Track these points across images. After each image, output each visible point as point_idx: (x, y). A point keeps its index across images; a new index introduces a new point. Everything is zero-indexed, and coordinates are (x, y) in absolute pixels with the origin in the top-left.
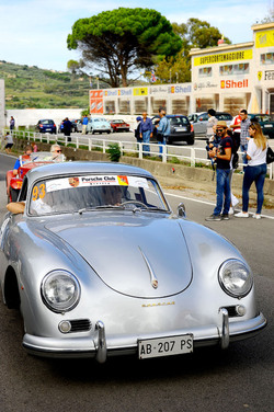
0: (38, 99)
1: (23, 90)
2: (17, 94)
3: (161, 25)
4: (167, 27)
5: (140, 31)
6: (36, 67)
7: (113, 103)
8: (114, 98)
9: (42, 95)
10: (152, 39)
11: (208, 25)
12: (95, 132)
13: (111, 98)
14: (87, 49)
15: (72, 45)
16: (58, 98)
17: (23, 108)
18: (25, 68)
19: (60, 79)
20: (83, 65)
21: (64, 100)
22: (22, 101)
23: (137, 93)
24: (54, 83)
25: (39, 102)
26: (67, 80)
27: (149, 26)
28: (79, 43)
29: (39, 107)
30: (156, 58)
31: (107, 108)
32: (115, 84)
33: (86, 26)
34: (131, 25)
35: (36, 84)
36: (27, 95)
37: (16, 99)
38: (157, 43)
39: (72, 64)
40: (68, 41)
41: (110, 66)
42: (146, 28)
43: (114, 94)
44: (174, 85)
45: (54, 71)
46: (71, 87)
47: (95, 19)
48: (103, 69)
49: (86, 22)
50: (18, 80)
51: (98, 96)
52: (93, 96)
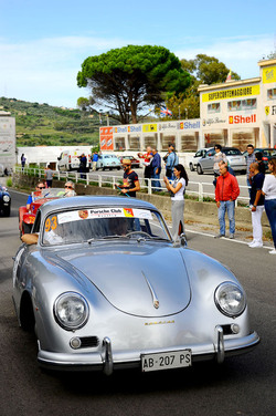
0: (48, 137)
1: (33, 128)
2: (27, 131)
3: (169, 61)
4: (176, 64)
5: (149, 68)
6: (46, 105)
7: (123, 139)
8: (124, 135)
9: (52, 132)
10: (161, 75)
11: (217, 61)
12: (105, 168)
13: (121, 135)
14: (97, 86)
15: (82, 82)
16: (69, 135)
17: (33, 145)
18: (36, 105)
19: (71, 116)
20: (93, 102)
21: (74, 137)
22: (33, 138)
23: (147, 129)
24: (64, 120)
25: (49, 140)
26: (78, 117)
27: (158, 63)
28: (89, 81)
29: (49, 144)
30: (165, 95)
31: (117, 145)
32: (124, 121)
33: (96, 64)
34: (140, 63)
35: (44, 123)
36: (38, 132)
37: (27, 137)
38: (166, 79)
39: (82, 101)
40: (78, 78)
41: (120, 103)
42: (155, 66)
43: (124, 130)
44: (184, 121)
45: (64, 108)
46: (81, 124)
47: (104, 57)
48: (113, 106)
49: (95, 59)
50: (29, 118)
51: (108, 133)
52: (104, 133)
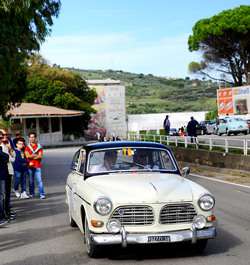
0: (154, 106)
1: (139, 98)
2: (134, 101)
6: (151, 75)
7: (244, 101)
9: (158, 101)
12: (231, 132)
13: (242, 97)
14: (209, 49)
15: (193, 45)
17: (140, 113)
18: (141, 76)
19: (175, 85)
20: (204, 66)
21: (179, 105)
22: (139, 107)
24: (169, 89)
25: (157, 109)
26: (181, 86)
28: (201, 45)
29: (155, 112)
31: (238, 108)
33: (207, 27)
35: (150, 92)
36: (143, 101)
37: (134, 106)
40: (190, 43)
45: (168, 78)
47: (216, 19)
48: (225, 69)
49: (206, 22)
50: (135, 88)
51: (227, 96)
52: (222, 96)
